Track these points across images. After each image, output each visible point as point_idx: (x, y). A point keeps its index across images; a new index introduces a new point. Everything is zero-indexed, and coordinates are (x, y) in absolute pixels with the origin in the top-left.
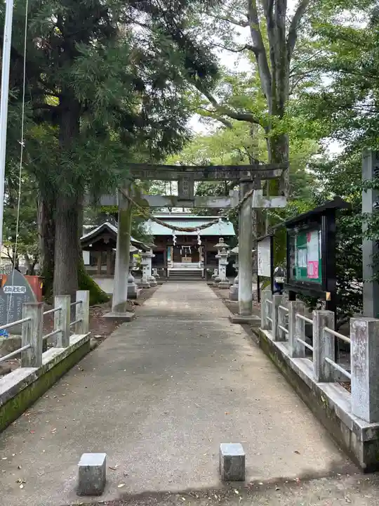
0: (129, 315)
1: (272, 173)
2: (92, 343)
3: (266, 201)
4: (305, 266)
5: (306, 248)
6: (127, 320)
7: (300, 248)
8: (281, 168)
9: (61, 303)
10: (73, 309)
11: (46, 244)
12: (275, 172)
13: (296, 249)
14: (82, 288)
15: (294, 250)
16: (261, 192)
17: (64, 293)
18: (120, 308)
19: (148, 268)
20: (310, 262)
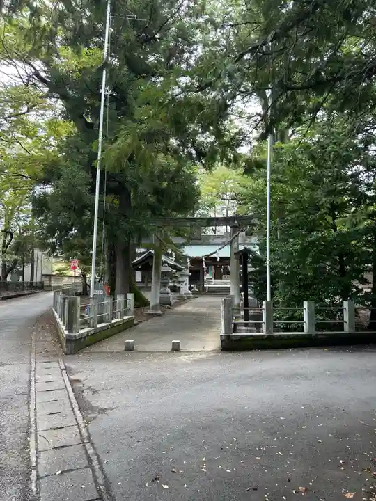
0: (160, 312)
2: (135, 322)
3: (248, 239)
6: (159, 315)
9: (120, 298)
10: (126, 302)
11: (109, 267)
14: (130, 292)
16: (244, 233)
17: (121, 293)
18: (155, 307)
19: (186, 284)
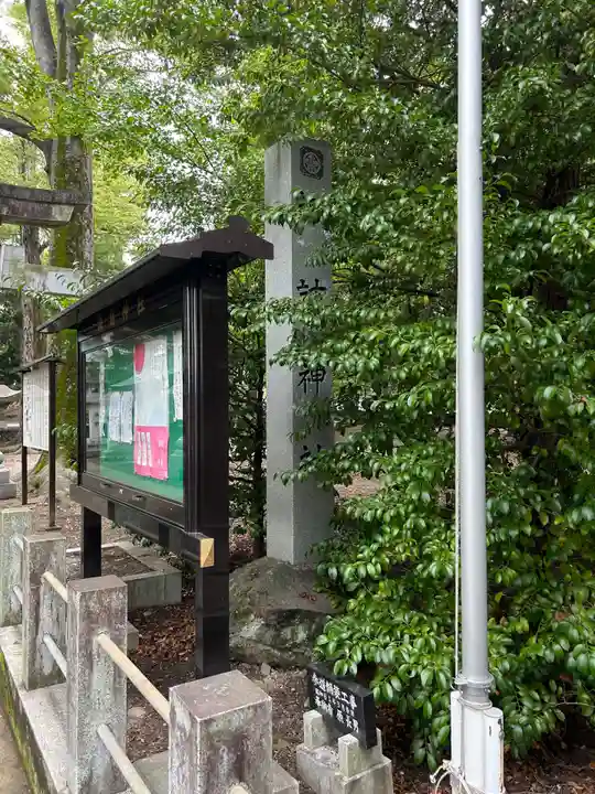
1: (49, 213)
3: (34, 275)
4: (128, 439)
5: (131, 388)
7: (115, 389)
8: (68, 203)
12: (55, 209)
13: (102, 390)
15: (97, 391)
20: (141, 429)
